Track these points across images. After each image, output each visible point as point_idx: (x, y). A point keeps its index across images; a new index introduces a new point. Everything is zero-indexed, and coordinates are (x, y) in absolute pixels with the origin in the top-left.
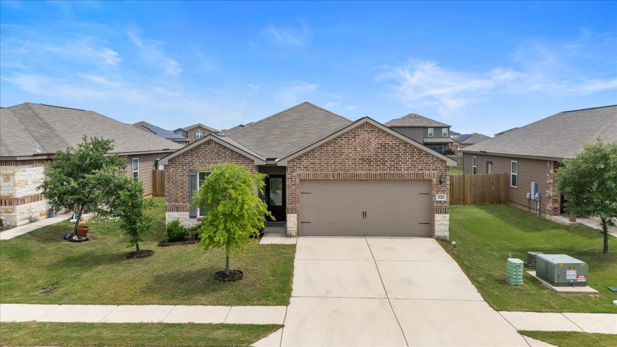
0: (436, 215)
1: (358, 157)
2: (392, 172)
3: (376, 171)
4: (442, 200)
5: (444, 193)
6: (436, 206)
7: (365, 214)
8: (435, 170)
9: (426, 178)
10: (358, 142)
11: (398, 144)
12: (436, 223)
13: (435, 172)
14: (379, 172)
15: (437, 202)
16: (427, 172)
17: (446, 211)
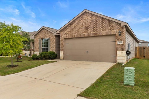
0: (117, 51)
1: (83, 27)
2: (97, 32)
3: (90, 33)
4: (121, 44)
5: (122, 40)
6: (118, 47)
7: (87, 52)
8: (117, 29)
9: (112, 33)
10: (83, 21)
11: (99, 19)
12: (118, 55)
13: (117, 30)
14: (91, 33)
15: (118, 45)
16: (113, 31)
17: (122, 49)
